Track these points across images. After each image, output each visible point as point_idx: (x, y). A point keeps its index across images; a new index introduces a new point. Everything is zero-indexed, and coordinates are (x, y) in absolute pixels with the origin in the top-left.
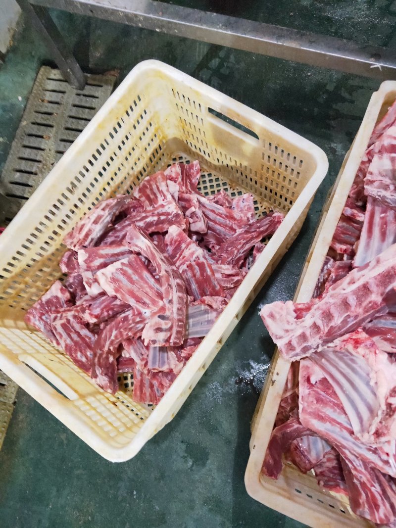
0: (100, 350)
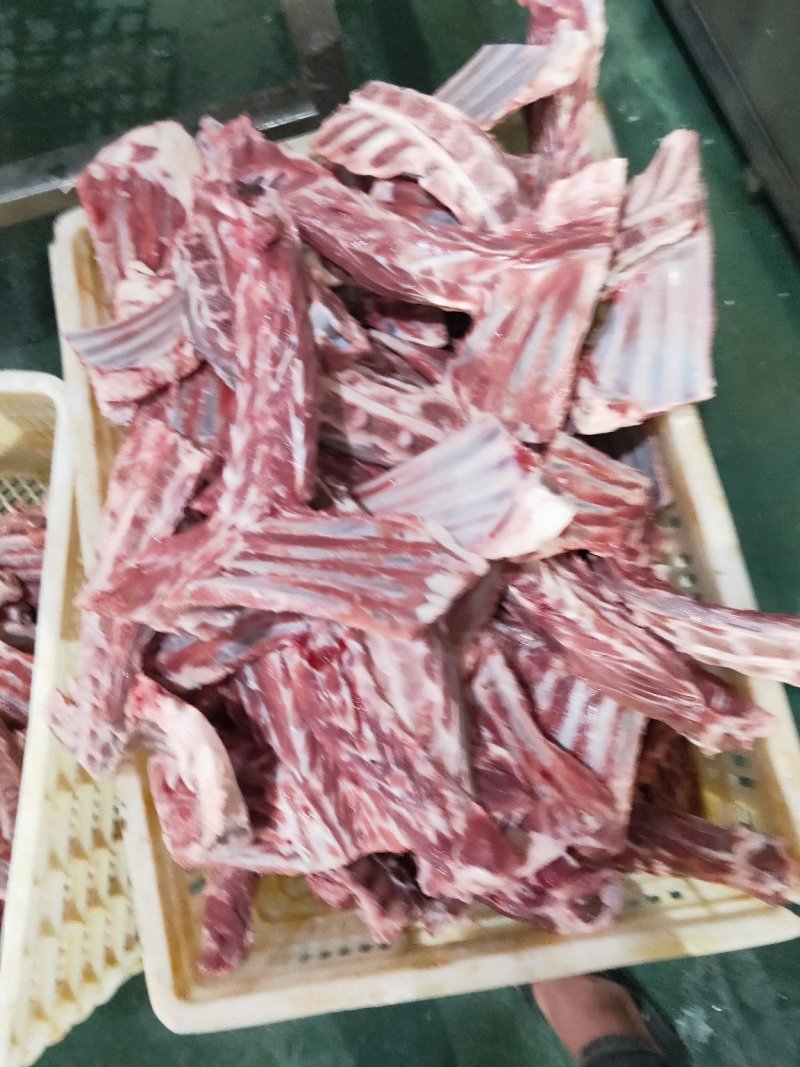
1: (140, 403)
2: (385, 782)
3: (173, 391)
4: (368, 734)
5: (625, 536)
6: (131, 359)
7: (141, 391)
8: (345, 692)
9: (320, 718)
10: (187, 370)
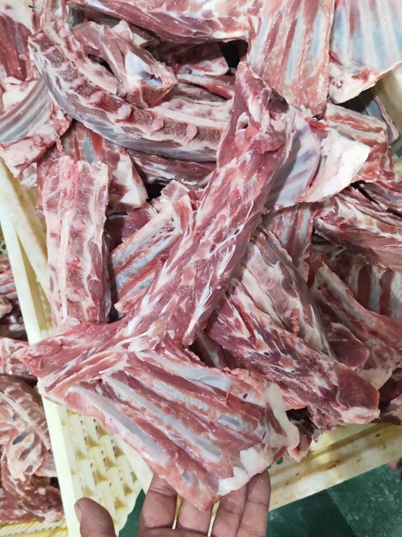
0: (19, 499)
1: (39, 160)
2: (279, 365)
3: (59, 147)
4: (259, 337)
5: (382, 165)
6: (23, 132)
7: (36, 152)
8: (236, 313)
9: (224, 335)
10: (64, 130)
